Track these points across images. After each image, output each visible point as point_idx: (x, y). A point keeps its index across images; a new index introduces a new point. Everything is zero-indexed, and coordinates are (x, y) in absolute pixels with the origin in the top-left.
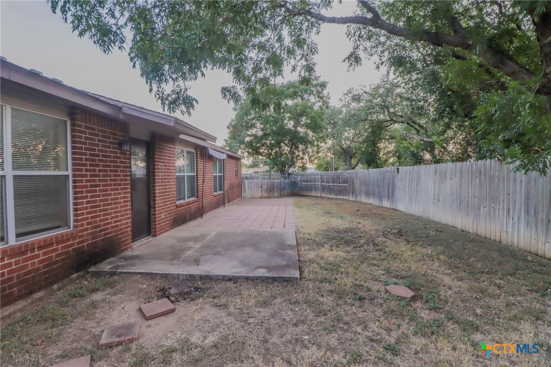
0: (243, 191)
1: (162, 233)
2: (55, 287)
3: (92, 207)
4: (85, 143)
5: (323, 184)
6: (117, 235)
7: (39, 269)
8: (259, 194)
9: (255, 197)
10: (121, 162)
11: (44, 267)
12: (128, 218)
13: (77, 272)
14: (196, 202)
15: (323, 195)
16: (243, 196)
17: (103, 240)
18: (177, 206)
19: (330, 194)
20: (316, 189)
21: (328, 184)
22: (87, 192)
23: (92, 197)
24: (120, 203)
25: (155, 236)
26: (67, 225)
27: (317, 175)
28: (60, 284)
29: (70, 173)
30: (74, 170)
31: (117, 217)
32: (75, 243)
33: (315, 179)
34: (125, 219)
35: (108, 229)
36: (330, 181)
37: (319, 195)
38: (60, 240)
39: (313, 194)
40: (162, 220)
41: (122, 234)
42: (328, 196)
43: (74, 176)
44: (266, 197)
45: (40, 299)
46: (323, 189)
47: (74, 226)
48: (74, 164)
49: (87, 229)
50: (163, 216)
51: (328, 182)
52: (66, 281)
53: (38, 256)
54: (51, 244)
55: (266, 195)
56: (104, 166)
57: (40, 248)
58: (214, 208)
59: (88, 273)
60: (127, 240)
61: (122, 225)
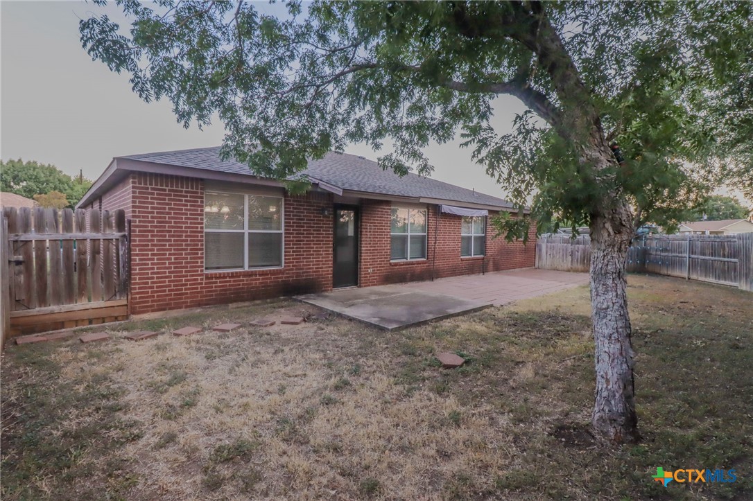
0: (537, 257)
1: (369, 286)
2: (268, 300)
3: (296, 255)
4: (293, 212)
5: (693, 256)
6: (319, 278)
7: (259, 287)
8: (568, 265)
9: (560, 268)
10: (324, 224)
11: (263, 287)
12: (329, 267)
13: (284, 296)
14: (425, 263)
15: (694, 276)
16: (536, 265)
17: (305, 279)
18: (390, 264)
19: (706, 276)
20: (681, 264)
21: (703, 257)
22: (294, 244)
23: (297, 248)
24: (321, 254)
25: (360, 287)
26: (280, 265)
27: (683, 240)
28: (272, 300)
29: (283, 231)
30: (285, 230)
31: (317, 265)
32: (283, 277)
33: (680, 246)
34: (326, 268)
35: (310, 272)
36: (707, 252)
37: (685, 275)
38: (273, 273)
39: (677, 273)
40: (369, 274)
41: (323, 278)
42: (702, 279)
43: (285, 233)
44: (580, 270)
45: (258, 305)
46: (694, 265)
47: (285, 266)
48: (285, 226)
49: (292, 270)
50: (370, 271)
51: (704, 254)
52: (276, 299)
53: (259, 279)
54: (267, 274)
55: (580, 267)
56: (307, 227)
57: (260, 275)
58: (462, 274)
59: (291, 298)
60: (328, 284)
61: (322, 271)
